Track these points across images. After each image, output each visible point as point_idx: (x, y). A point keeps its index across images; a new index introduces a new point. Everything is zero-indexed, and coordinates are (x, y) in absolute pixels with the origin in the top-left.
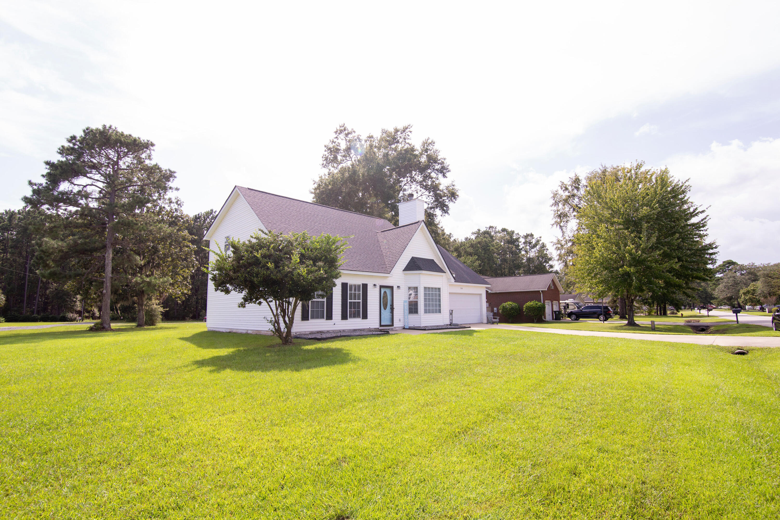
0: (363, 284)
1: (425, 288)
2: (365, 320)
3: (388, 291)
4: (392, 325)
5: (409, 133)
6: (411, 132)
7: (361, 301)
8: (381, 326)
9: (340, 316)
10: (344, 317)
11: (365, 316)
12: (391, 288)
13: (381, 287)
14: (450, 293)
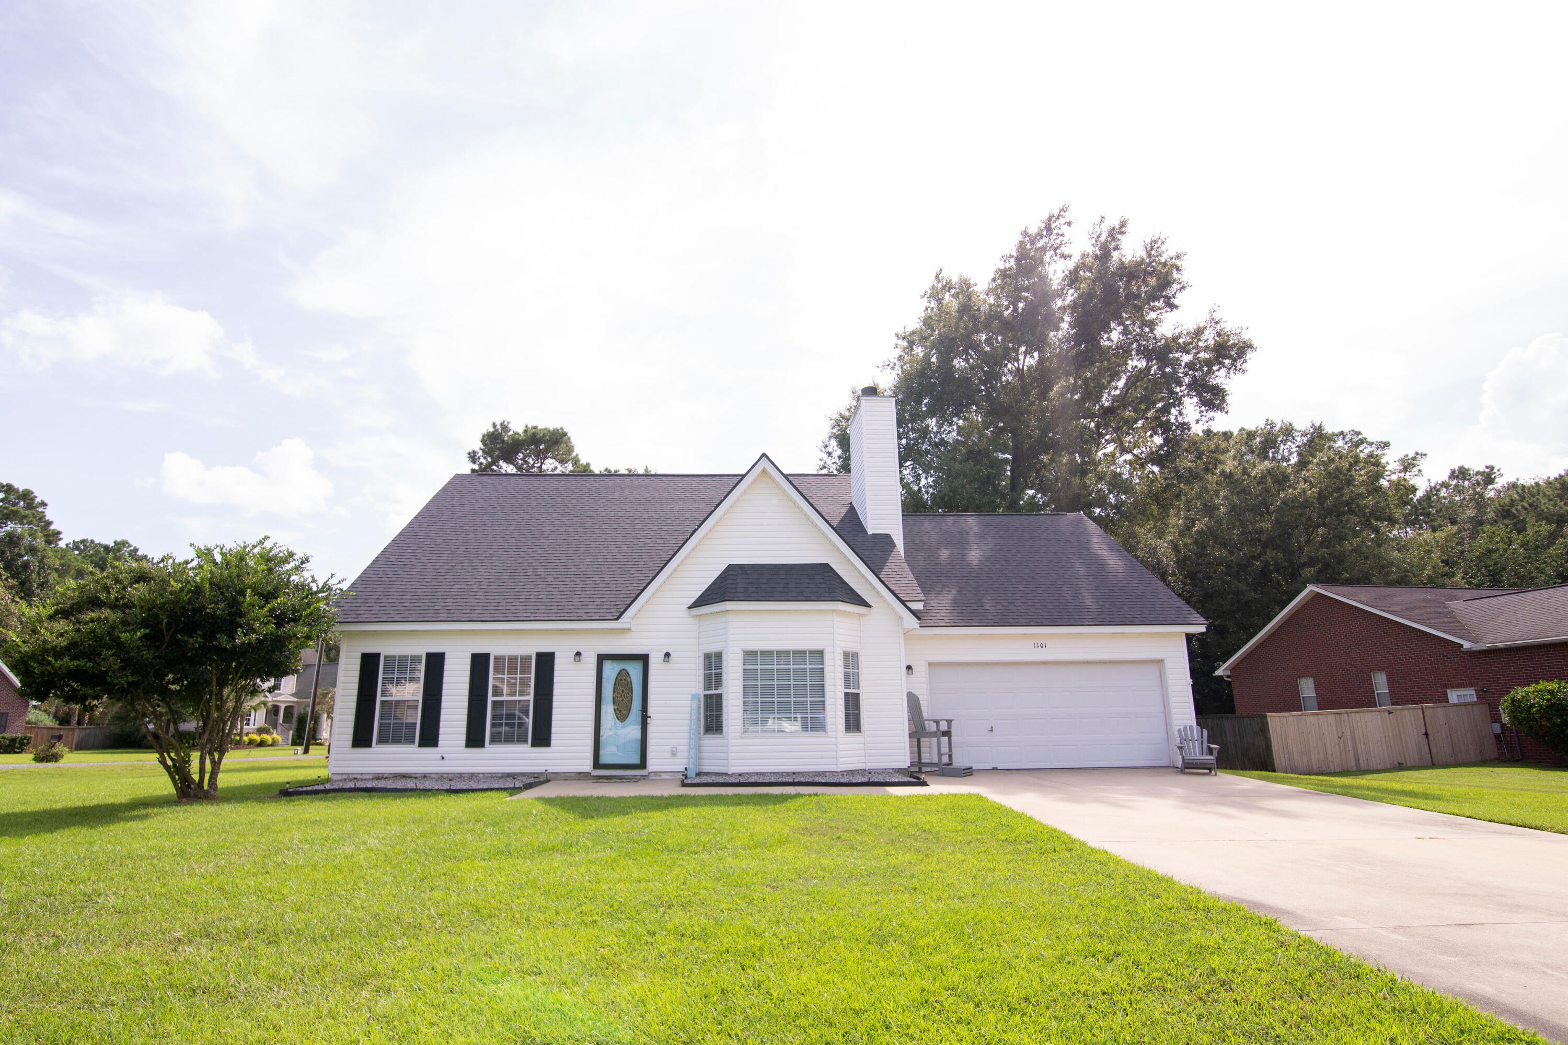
0: (540, 656)
1: (750, 655)
2: (541, 751)
3: (635, 670)
4: (643, 765)
5: (1065, 229)
6: (1069, 224)
7: (531, 698)
8: (597, 764)
9: (464, 737)
10: (474, 739)
11: (542, 738)
12: (644, 659)
13: (602, 659)
14: (931, 665)
